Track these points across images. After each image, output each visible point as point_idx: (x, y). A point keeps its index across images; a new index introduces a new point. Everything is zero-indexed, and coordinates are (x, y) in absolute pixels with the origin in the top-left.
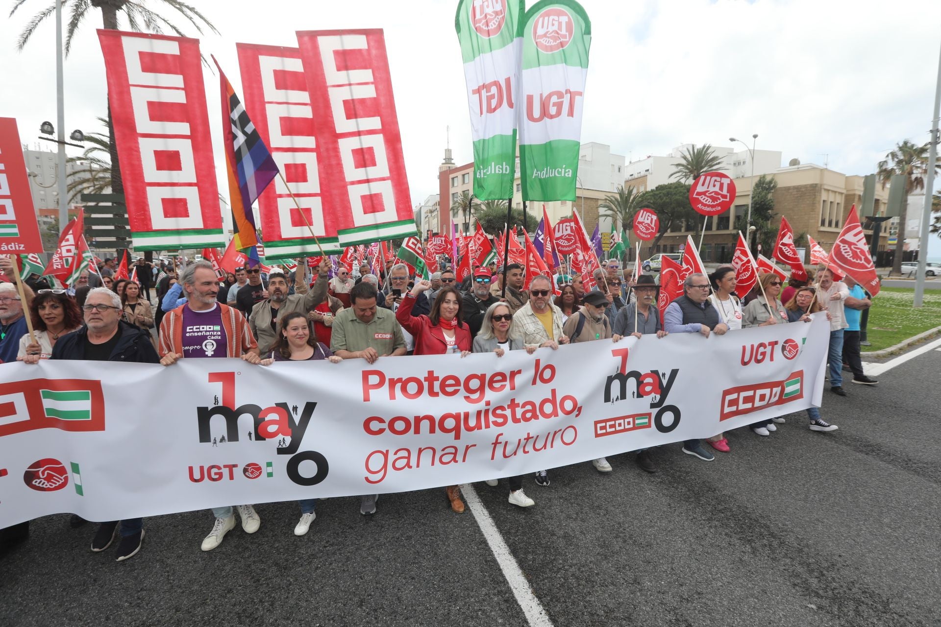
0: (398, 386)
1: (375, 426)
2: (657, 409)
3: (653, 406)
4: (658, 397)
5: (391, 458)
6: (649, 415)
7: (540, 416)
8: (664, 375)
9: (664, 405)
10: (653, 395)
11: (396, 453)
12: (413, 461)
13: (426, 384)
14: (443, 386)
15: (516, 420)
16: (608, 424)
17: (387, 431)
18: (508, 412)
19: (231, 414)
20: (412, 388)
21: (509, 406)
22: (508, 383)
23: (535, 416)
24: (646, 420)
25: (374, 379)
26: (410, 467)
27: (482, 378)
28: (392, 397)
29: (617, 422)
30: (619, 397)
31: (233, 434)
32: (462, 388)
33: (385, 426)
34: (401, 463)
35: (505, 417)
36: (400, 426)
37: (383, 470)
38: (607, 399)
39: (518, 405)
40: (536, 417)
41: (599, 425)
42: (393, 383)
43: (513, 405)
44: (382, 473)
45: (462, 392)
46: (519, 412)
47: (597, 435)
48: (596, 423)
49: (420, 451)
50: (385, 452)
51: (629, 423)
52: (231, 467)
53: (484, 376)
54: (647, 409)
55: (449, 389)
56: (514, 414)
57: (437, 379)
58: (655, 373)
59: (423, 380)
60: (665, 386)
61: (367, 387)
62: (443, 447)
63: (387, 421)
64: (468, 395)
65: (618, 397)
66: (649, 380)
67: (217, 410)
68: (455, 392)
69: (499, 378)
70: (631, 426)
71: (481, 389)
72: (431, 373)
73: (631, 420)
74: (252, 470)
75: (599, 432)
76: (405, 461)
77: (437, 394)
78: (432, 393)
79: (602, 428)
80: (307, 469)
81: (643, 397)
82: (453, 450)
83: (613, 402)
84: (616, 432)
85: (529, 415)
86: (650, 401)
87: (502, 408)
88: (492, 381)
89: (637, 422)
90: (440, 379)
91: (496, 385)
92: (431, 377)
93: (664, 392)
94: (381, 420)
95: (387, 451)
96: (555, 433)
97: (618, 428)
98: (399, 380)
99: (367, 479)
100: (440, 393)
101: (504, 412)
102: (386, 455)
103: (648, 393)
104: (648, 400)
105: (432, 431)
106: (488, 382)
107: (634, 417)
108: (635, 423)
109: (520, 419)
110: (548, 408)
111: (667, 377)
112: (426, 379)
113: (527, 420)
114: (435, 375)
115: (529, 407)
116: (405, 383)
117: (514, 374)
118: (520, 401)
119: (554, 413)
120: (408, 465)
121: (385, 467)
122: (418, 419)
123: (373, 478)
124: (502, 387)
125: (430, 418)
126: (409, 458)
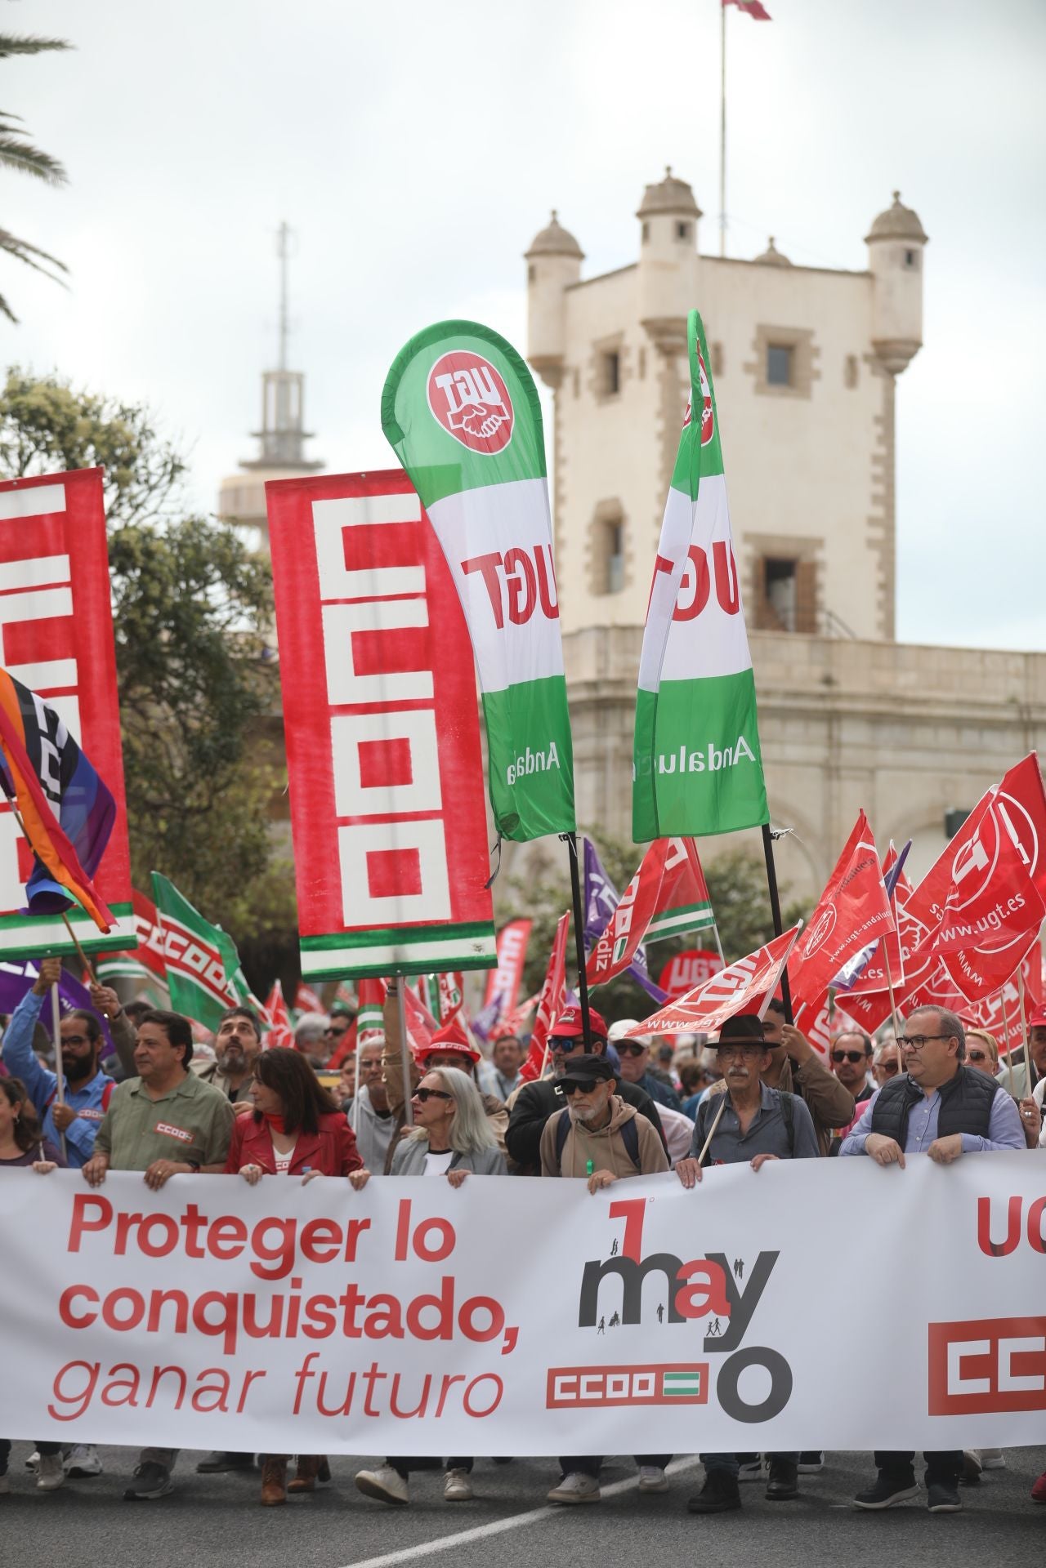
0: (134, 1229)
1: (78, 1306)
2: (724, 1357)
3: (711, 1345)
4: (725, 1322)
5: (103, 1380)
6: (703, 1369)
7: (407, 1332)
8: (739, 1265)
9: (740, 1348)
10: (711, 1316)
11: (112, 1372)
12: (143, 1393)
13: (183, 1230)
14: (213, 1238)
15: (351, 1331)
16: (585, 1379)
17: (100, 1322)
18: (339, 1313)
20: (158, 1235)
21: (343, 1300)
22: (342, 1247)
23: (395, 1330)
24: (695, 1384)
25: (92, 1213)
26: (136, 1403)
27: (289, 1227)
28: (120, 1248)
29: (611, 1379)
30: (620, 1317)
32: (247, 1244)
33: (96, 1308)
34: (121, 1392)
35: (330, 1321)
36: (124, 1309)
37: (83, 1400)
39: (361, 1300)
40: (399, 1333)
41: (559, 1380)
42: (125, 1222)
43: (352, 1298)
44: (80, 1404)
45: (249, 1255)
46: (362, 1314)
47: (552, 1403)
48: (553, 1374)
49: (157, 1374)
50: (93, 1366)
51: (644, 1385)
53: (292, 1223)
54: (699, 1356)
55: (226, 1245)
56: (350, 1317)
57: (204, 1221)
58: (716, 1261)
59: (178, 1221)
60: (741, 1293)
61: (78, 1226)
62: (200, 1372)
63: (103, 1295)
64: (257, 1259)
65: (616, 1316)
66: (701, 1278)
68: (236, 1251)
69: (325, 1232)
70: (650, 1392)
71: (287, 1251)
72: (192, 1209)
73: (651, 1377)
75: (559, 1395)
76: (127, 1390)
77: (199, 1253)
78: (194, 1251)
79: (566, 1388)
81: (685, 1321)
82: (220, 1383)
83: (602, 1327)
84: (605, 1402)
85: (381, 1325)
86: (703, 1333)
87: (330, 1302)
88: (308, 1240)
89: (668, 1384)
90: (210, 1222)
91: (321, 1249)
92: (194, 1217)
93: (741, 1309)
94: (92, 1295)
95: (98, 1366)
96: (447, 1382)
97: (611, 1394)
98: (137, 1218)
99: (51, 1409)
100: (207, 1253)
101: (331, 1311)
102: (94, 1371)
103: (700, 1312)
104: (697, 1329)
105: (181, 1327)
106: (300, 1237)
107: (660, 1370)
108: (663, 1385)
109: (360, 1330)
110: (430, 1317)
111: (748, 1270)
112: (184, 1220)
113: (375, 1334)
114: (201, 1213)
115: (383, 1308)
116: (146, 1223)
117: (356, 1227)
118: (367, 1291)
119: (444, 1331)
120: (131, 1399)
121: (88, 1393)
122: (158, 1298)
123: (63, 1409)
124: (332, 1254)
125: (180, 1297)
126: (134, 1385)
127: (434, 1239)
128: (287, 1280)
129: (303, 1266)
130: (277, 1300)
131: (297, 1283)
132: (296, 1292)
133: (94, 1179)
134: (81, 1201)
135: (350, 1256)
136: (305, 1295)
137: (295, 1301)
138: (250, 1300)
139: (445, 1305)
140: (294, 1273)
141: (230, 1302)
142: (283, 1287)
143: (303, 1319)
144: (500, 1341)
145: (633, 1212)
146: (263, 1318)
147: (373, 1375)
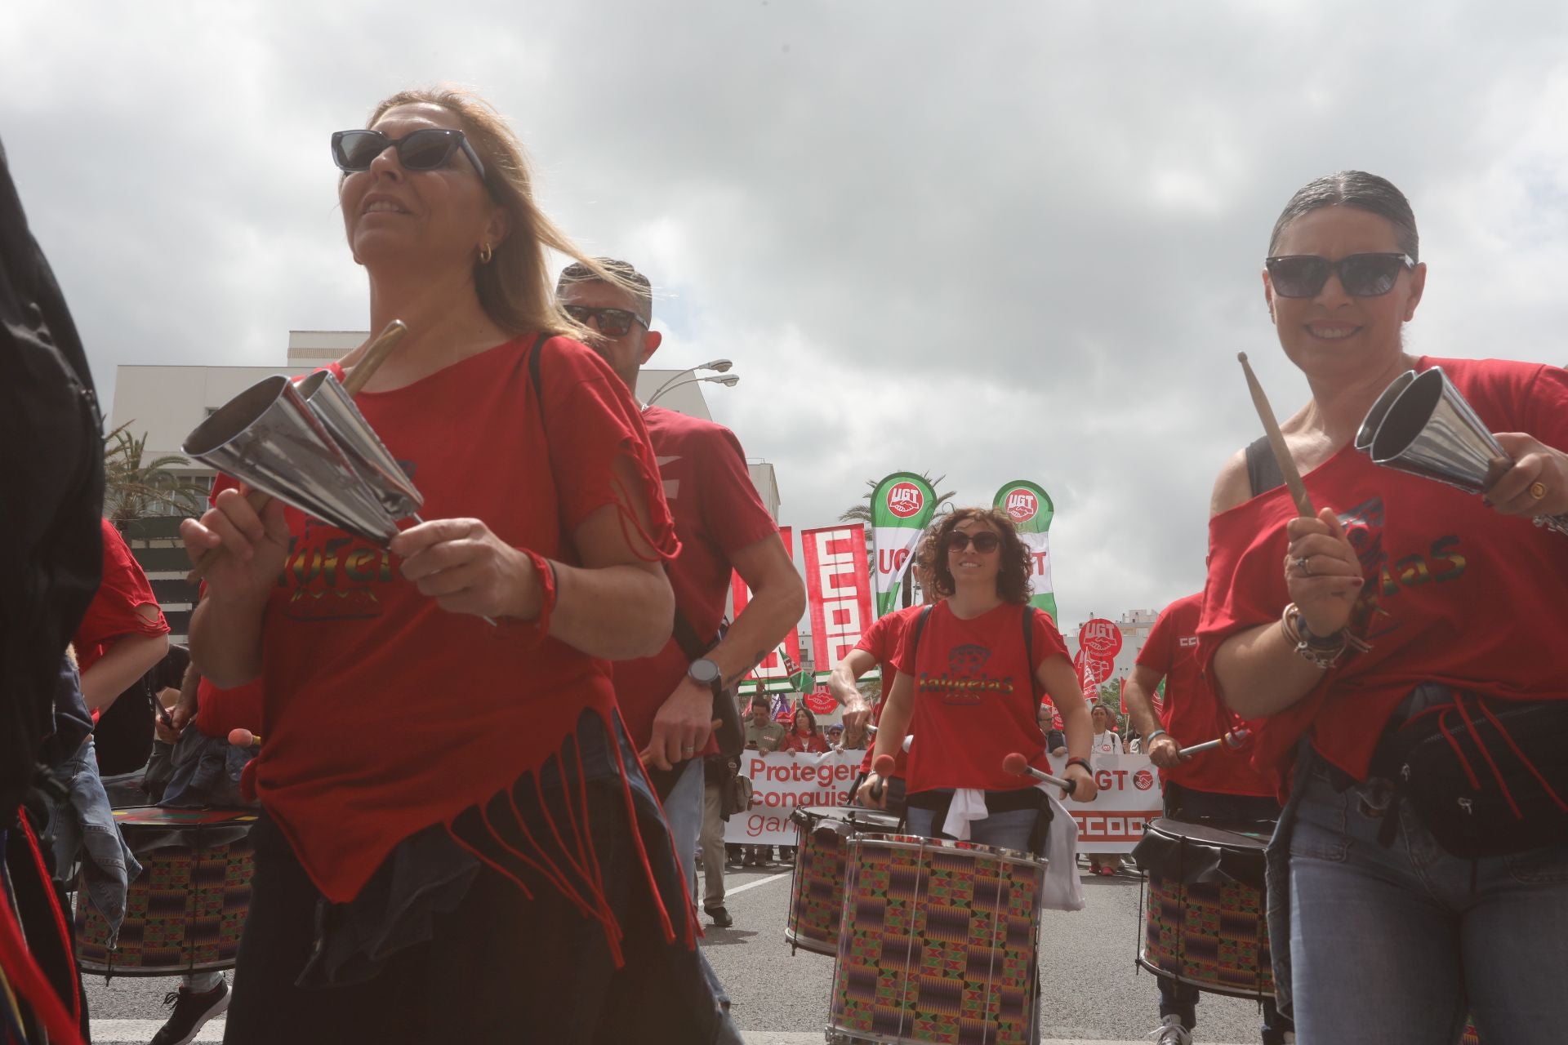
0: (773, 772)
11: (770, 819)
12: (781, 828)
13: (792, 772)
14: (803, 774)
17: (764, 802)
20: (783, 774)
22: (849, 774)
25: (758, 766)
26: (778, 831)
27: (830, 768)
28: (769, 778)
32: (816, 776)
33: (763, 799)
34: (772, 827)
36: (772, 799)
37: (759, 830)
42: (770, 770)
44: (758, 832)
45: (817, 779)
53: (831, 767)
57: (799, 768)
59: (790, 769)
63: (765, 794)
64: (820, 780)
68: (812, 778)
69: (843, 770)
71: (830, 778)
72: (795, 764)
76: (775, 826)
77: (798, 780)
78: (796, 778)
88: (837, 772)
90: (802, 769)
91: (841, 775)
92: (795, 767)
94: (760, 794)
98: (774, 768)
99: (748, 832)
100: (801, 779)
102: (763, 819)
106: (835, 774)
112: (792, 768)
114: (798, 766)
116: (778, 770)
120: (777, 828)
121: (761, 826)
122: (785, 796)
123: (752, 832)
124: (846, 777)
125: (793, 795)
126: (778, 824)
128: (830, 787)
129: (835, 781)
130: (827, 794)
131: (834, 787)
132: (834, 791)
133: (762, 754)
134: (753, 761)
136: (837, 791)
137: (834, 794)
138: (818, 794)
140: (833, 784)
141: (811, 795)
142: (829, 789)
143: (837, 800)
146: (822, 800)
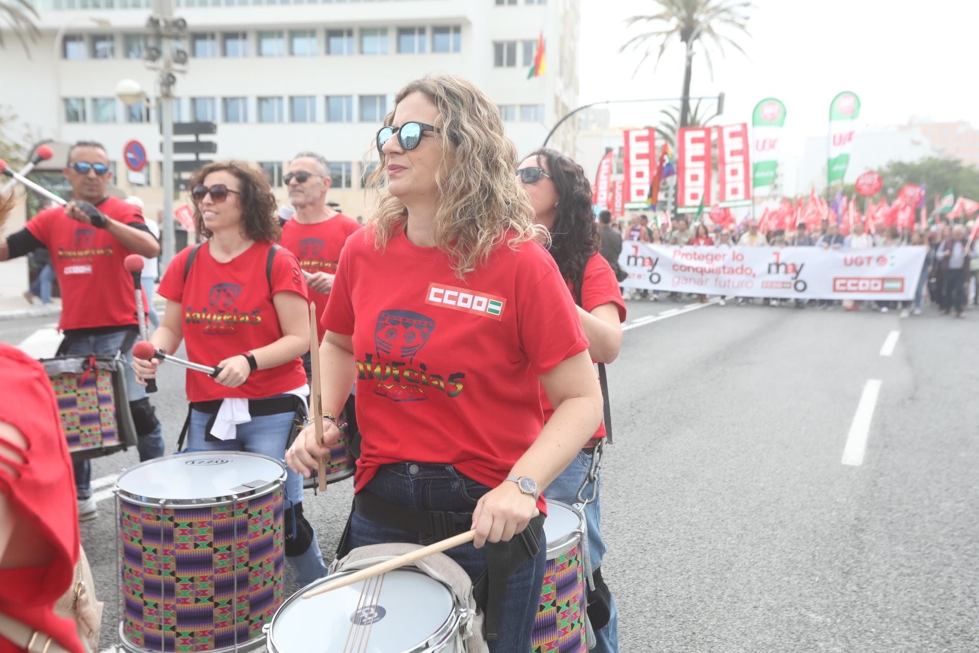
0: (685, 256)
1: (676, 268)
2: (795, 281)
5: (681, 281)
9: (798, 280)
12: (688, 282)
13: (693, 256)
14: (699, 258)
19: (636, 258)
20: (689, 257)
24: (789, 285)
25: (677, 253)
27: (713, 256)
28: (682, 259)
29: (774, 284)
30: (775, 273)
31: (636, 264)
32: (705, 258)
33: (679, 268)
36: (684, 269)
38: (769, 271)
40: (734, 274)
42: (683, 254)
43: (724, 268)
44: (677, 284)
45: (705, 260)
46: (726, 271)
47: (762, 287)
48: (763, 282)
51: (779, 285)
52: (634, 275)
54: (790, 280)
55: (701, 258)
58: (793, 264)
59: (692, 254)
61: (675, 254)
62: (697, 279)
63: (680, 266)
64: (707, 261)
66: (790, 267)
67: (633, 256)
69: (719, 257)
70: (781, 286)
71: (712, 259)
73: (781, 283)
74: (639, 276)
75: (764, 286)
77: (696, 260)
80: (655, 278)
81: (788, 274)
82: (701, 280)
83: (772, 274)
84: (772, 288)
86: (791, 277)
87: (719, 268)
91: (718, 259)
92: (695, 254)
96: (743, 282)
103: (791, 273)
105: (693, 272)
106: (715, 257)
107: (783, 282)
108: (783, 285)
110: (739, 271)
117: (724, 255)
118: (727, 266)
119: (742, 273)
127: (740, 258)
135: (724, 259)
139: (742, 268)
144: (751, 275)
145: (778, 254)
147: (729, 281)
